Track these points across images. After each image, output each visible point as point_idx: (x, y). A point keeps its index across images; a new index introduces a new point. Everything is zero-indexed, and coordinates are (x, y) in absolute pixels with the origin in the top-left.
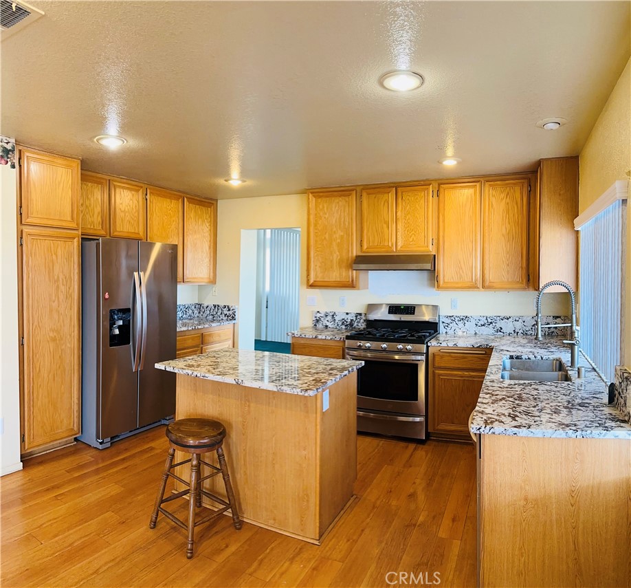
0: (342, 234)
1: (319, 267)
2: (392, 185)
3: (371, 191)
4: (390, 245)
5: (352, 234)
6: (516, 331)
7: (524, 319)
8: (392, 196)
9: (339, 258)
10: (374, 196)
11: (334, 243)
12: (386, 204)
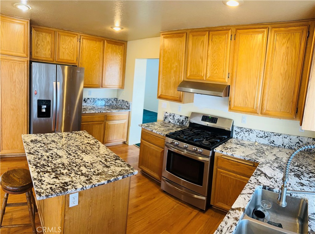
0: (177, 64)
1: (164, 86)
2: (207, 29)
3: (195, 33)
4: (203, 75)
5: (182, 65)
6: (284, 145)
7: (291, 137)
8: (206, 37)
9: (174, 81)
10: (196, 37)
11: (172, 71)
12: (202, 44)
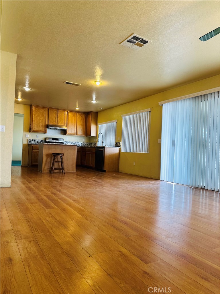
0: (43, 118)
2: (57, 109)
4: (56, 123)
5: (46, 119)
9: (42, 124)
10: (52, 110)
11: (40, 120)
12: (55, 113)
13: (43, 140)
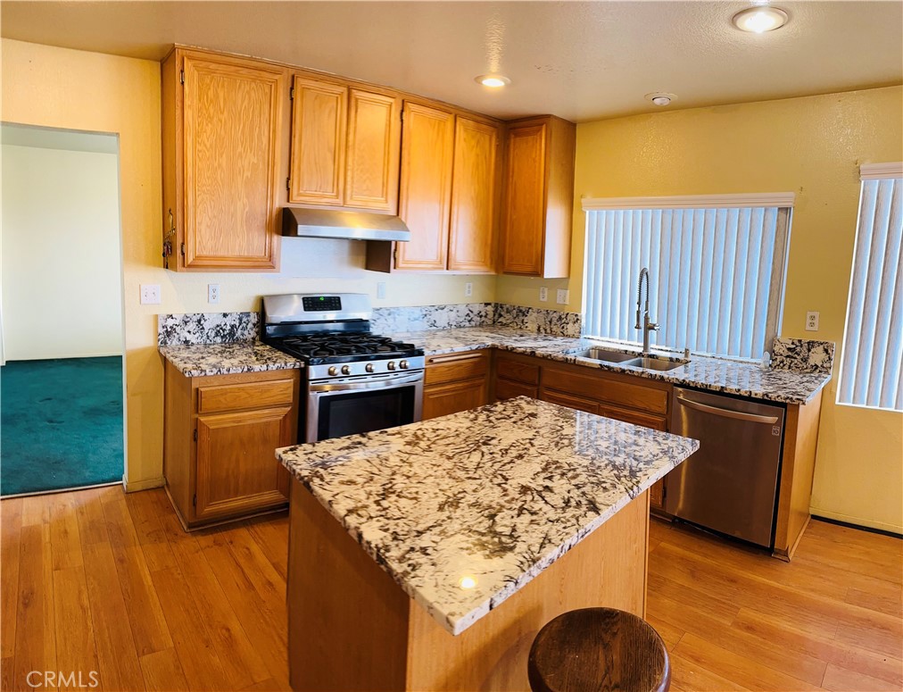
3: (310, 84)
6: (450, 323)
7: (458, 307)
8: (342, 102)
11: (239, 179)
12: (332, 114)
13: (248, 314)
